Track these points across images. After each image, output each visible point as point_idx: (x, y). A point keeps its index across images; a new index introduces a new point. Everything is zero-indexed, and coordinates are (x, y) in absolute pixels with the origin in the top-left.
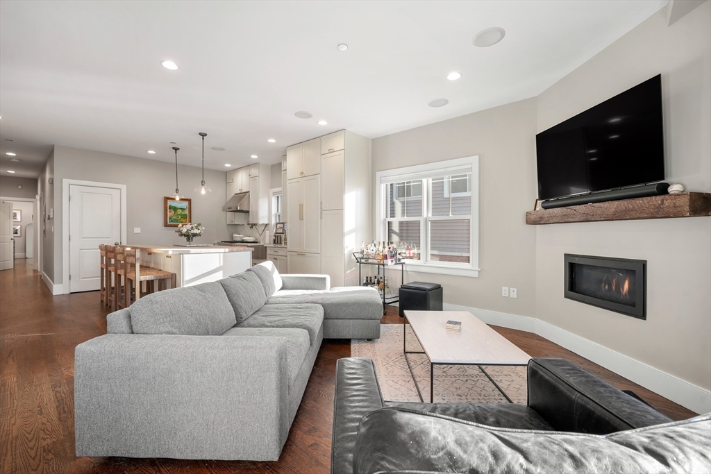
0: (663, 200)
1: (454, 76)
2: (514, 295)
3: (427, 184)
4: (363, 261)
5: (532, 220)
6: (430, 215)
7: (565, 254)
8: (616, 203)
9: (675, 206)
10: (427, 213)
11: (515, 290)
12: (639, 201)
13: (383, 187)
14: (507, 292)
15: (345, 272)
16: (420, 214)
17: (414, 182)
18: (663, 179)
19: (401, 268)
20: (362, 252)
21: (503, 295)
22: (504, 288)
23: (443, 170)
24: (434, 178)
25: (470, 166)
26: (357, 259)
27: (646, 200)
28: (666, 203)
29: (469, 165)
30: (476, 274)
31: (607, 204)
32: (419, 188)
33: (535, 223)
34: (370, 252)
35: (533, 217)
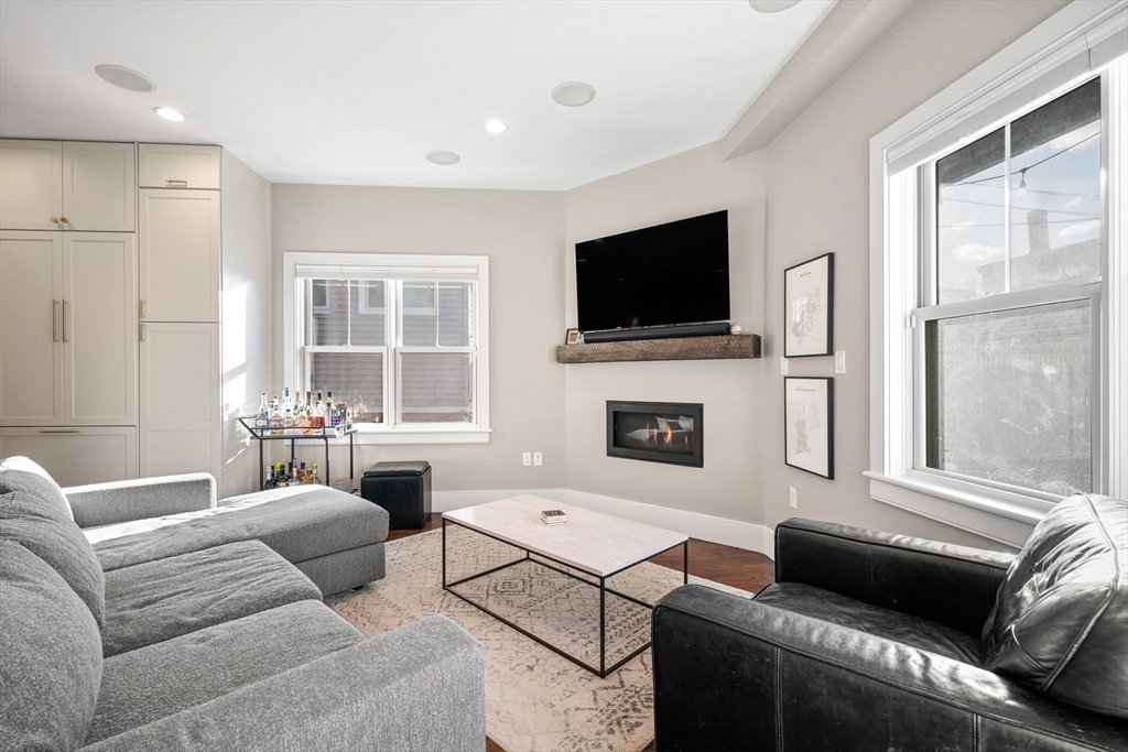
0: (729, 341)
1: (495, 126)
2: (538, 462)
3: (394, 289)
4: (267, 433)
5: (565, 357)
6: (400, 344)
7: (607, 402)
8: (680, 340)
9: (740, 347)
10: (394, 339)
11: (540, 454)
12: (705, 340)
13: (300, 282)
14: (530, 460)
15: (223, 462)
16: (380, 340)
17: (331, 281)
18: (729, 318)
19: (349, 441)
20: (264, 415)
21: (525, 464)
22: (525, 454)
23: (429, 270)
24: (408, 280)
25: (475, 271)
26: (251, 430)
27: (713, 339)
28: (732, 344)
29: (471, 269)
30: (485, 438)
31: (670, 341)
32: (377, 295)
33: (571, 361)
34: (282, 413)
35: (568, 353)
